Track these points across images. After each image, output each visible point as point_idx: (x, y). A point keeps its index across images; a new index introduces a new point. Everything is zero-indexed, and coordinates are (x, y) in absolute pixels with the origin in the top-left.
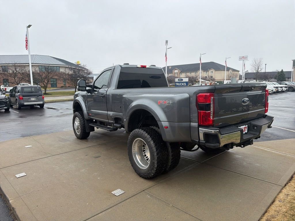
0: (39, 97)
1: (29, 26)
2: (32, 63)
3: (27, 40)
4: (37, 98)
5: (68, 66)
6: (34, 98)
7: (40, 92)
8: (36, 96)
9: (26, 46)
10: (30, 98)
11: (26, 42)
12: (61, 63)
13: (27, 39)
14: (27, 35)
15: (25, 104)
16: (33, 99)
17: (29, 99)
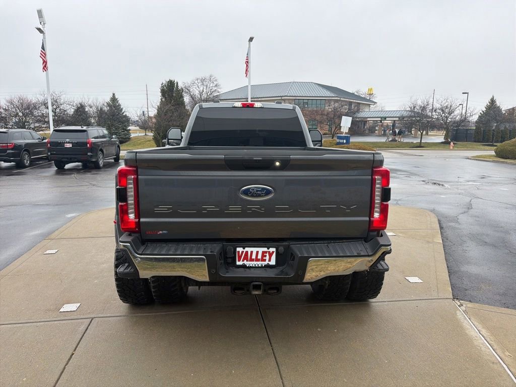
1: (251, 39)
2: (251, 98)
3: (248, 62)
5: (339, 99)
9: (246, 70)
11: (246, 65)
12: (328, 93)
13: (247, 59)
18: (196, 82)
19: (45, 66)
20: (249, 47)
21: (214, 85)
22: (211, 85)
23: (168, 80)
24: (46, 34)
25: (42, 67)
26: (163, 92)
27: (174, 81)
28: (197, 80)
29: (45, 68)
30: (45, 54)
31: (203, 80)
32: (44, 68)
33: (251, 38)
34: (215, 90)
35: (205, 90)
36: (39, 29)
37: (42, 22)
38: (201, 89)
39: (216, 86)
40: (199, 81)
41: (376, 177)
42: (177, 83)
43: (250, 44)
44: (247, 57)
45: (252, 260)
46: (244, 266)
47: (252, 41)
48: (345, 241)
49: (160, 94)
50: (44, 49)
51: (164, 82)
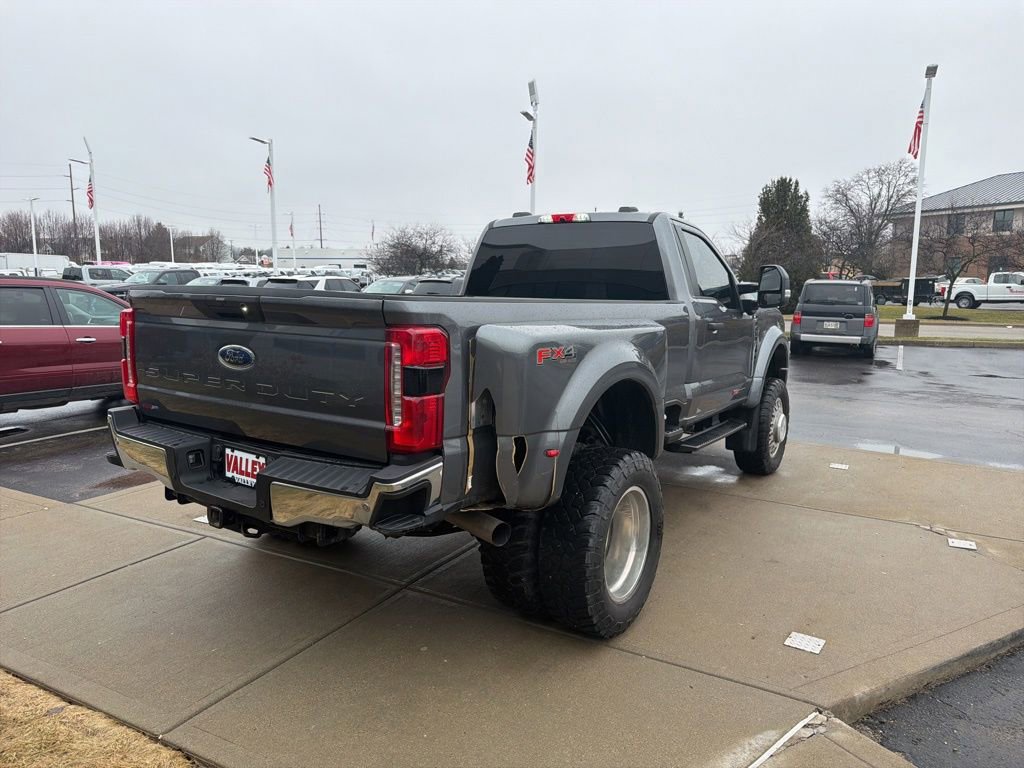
0: (855, 319)
1: (931, 71)
3: (921, 123)
4: (843, 324)
6: (834, 323)
7: (860, 303)
8: (843, 316)
10: (823, 321)
13: (922, 117)
14: (926, 104)
15: (802, 339)
16: (830, 325)
17: (820, 323)
18: (865, 177)
19: (531, 174)
20: (929, 89)
21: (908, 181)
22: (900, 182)
23: (776, 179)
24: (538, 122)
25: (527, 176)
26: (766, 204)
27: (790, 180)
28: (868, 172)
29: (531, 177)
30: (532, 155)
31: (880, 173)
32: (528, 178)
33: (929, 69)
34: (910, 191)
35: (884, 193)
36: (526, 114)
37: (534, 103)
38: (876, 191)
39: (913, 181)
40: (872, 174)
41: (393, 345)
42: (797, 183)
43: (929, 84)
44: (921, 112)
45: (242, 473)
46: (232, 480)
47: (934, 75)
48: (357, 464)
49: (758, 207)
50: (531, 147)
51: (769, 184)
